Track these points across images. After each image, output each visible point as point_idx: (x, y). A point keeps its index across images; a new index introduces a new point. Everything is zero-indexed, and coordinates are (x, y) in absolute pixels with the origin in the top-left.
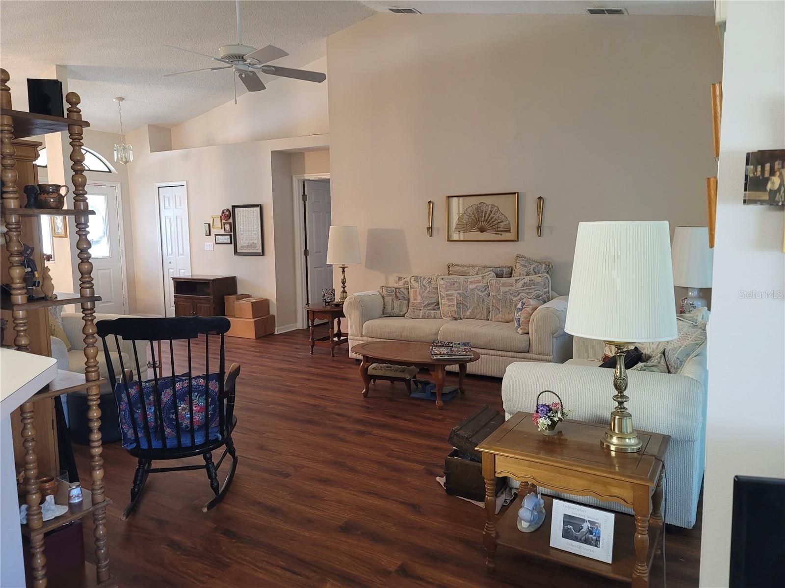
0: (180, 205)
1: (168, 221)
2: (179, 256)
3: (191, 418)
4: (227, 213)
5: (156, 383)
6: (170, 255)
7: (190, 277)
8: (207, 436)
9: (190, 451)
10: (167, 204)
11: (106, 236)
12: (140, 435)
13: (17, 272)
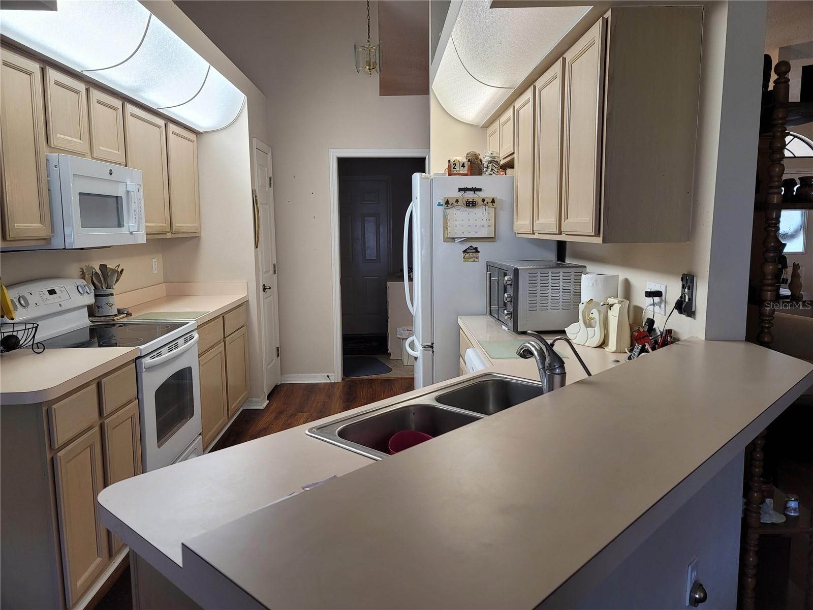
11: (802, 231)
13: (770, 268)
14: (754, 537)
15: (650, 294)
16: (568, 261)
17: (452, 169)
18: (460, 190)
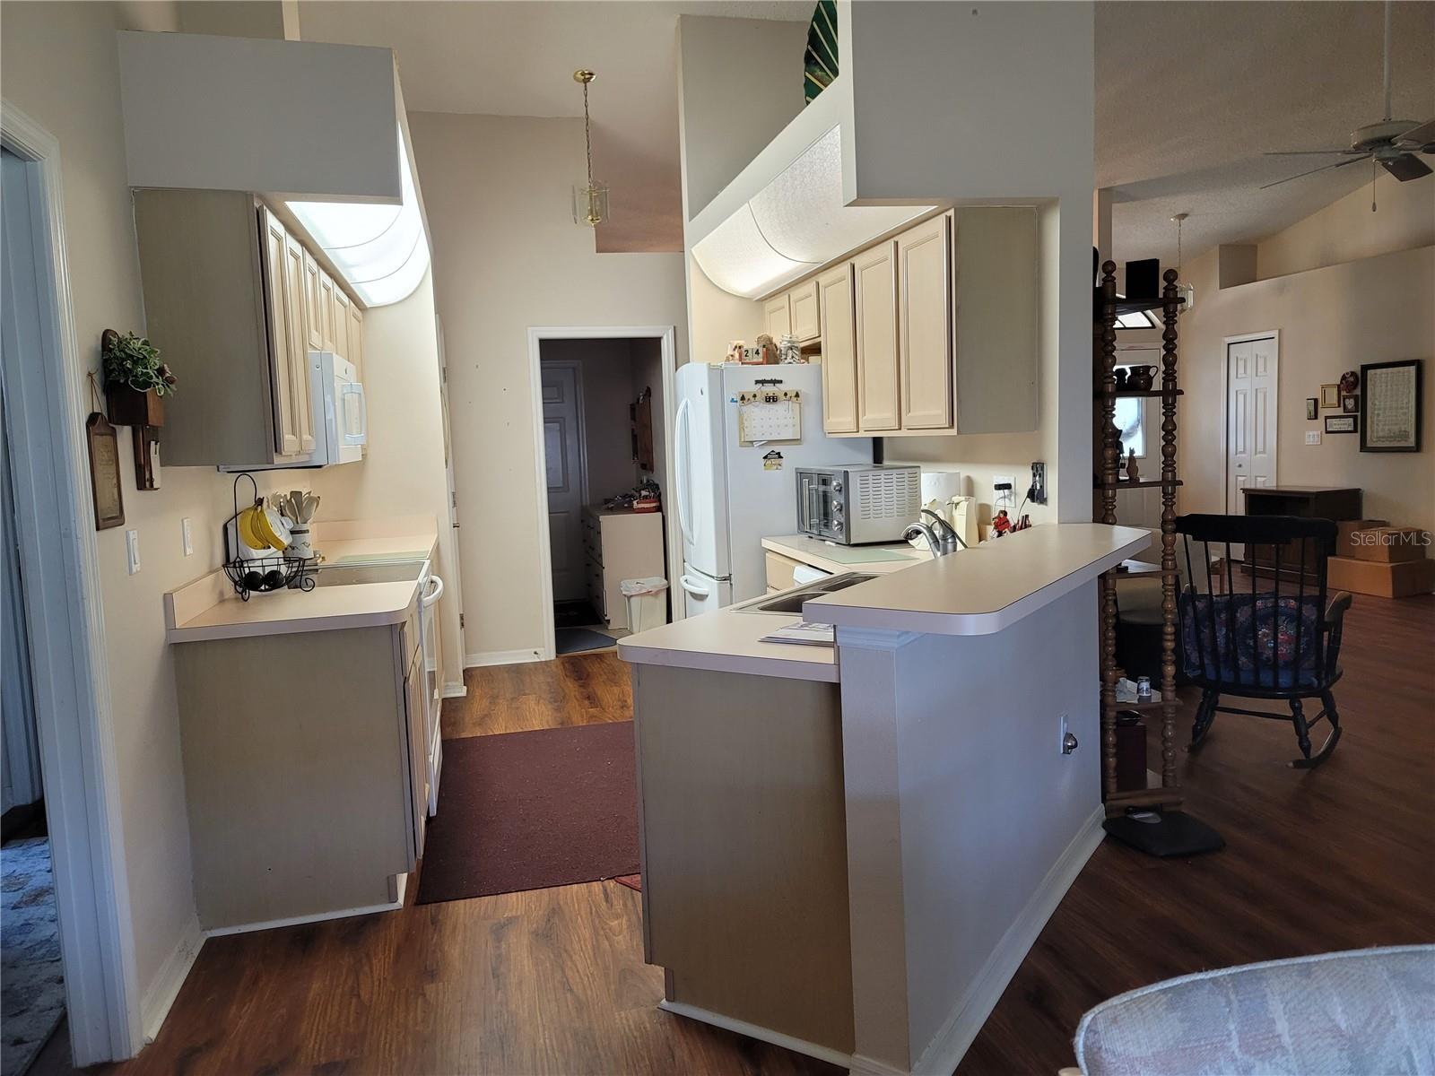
0: (1265, 370)
1: (1241, 398)
2: (1256, 454)
3: (1275, 648)
4: (1352, 379)
5: (1231, 598)
6: (1241, 452)
7: (1275, 489)
8: (1296, 680)
9: (1270, 693)
10: (1241, 370)
11: (1140, 427)
12: (1206, 661)
13: (1109, 453)
14: (1112, 714)
15: (999, 487)
16: (886, 463)
17: (744, 357)
18: (757, 382)
